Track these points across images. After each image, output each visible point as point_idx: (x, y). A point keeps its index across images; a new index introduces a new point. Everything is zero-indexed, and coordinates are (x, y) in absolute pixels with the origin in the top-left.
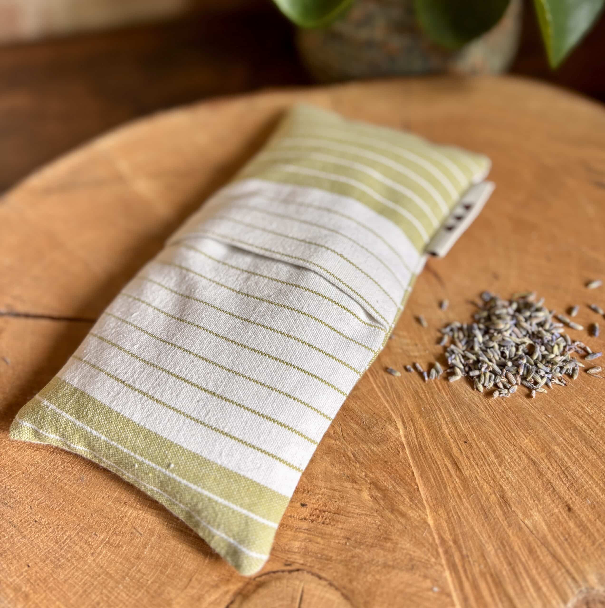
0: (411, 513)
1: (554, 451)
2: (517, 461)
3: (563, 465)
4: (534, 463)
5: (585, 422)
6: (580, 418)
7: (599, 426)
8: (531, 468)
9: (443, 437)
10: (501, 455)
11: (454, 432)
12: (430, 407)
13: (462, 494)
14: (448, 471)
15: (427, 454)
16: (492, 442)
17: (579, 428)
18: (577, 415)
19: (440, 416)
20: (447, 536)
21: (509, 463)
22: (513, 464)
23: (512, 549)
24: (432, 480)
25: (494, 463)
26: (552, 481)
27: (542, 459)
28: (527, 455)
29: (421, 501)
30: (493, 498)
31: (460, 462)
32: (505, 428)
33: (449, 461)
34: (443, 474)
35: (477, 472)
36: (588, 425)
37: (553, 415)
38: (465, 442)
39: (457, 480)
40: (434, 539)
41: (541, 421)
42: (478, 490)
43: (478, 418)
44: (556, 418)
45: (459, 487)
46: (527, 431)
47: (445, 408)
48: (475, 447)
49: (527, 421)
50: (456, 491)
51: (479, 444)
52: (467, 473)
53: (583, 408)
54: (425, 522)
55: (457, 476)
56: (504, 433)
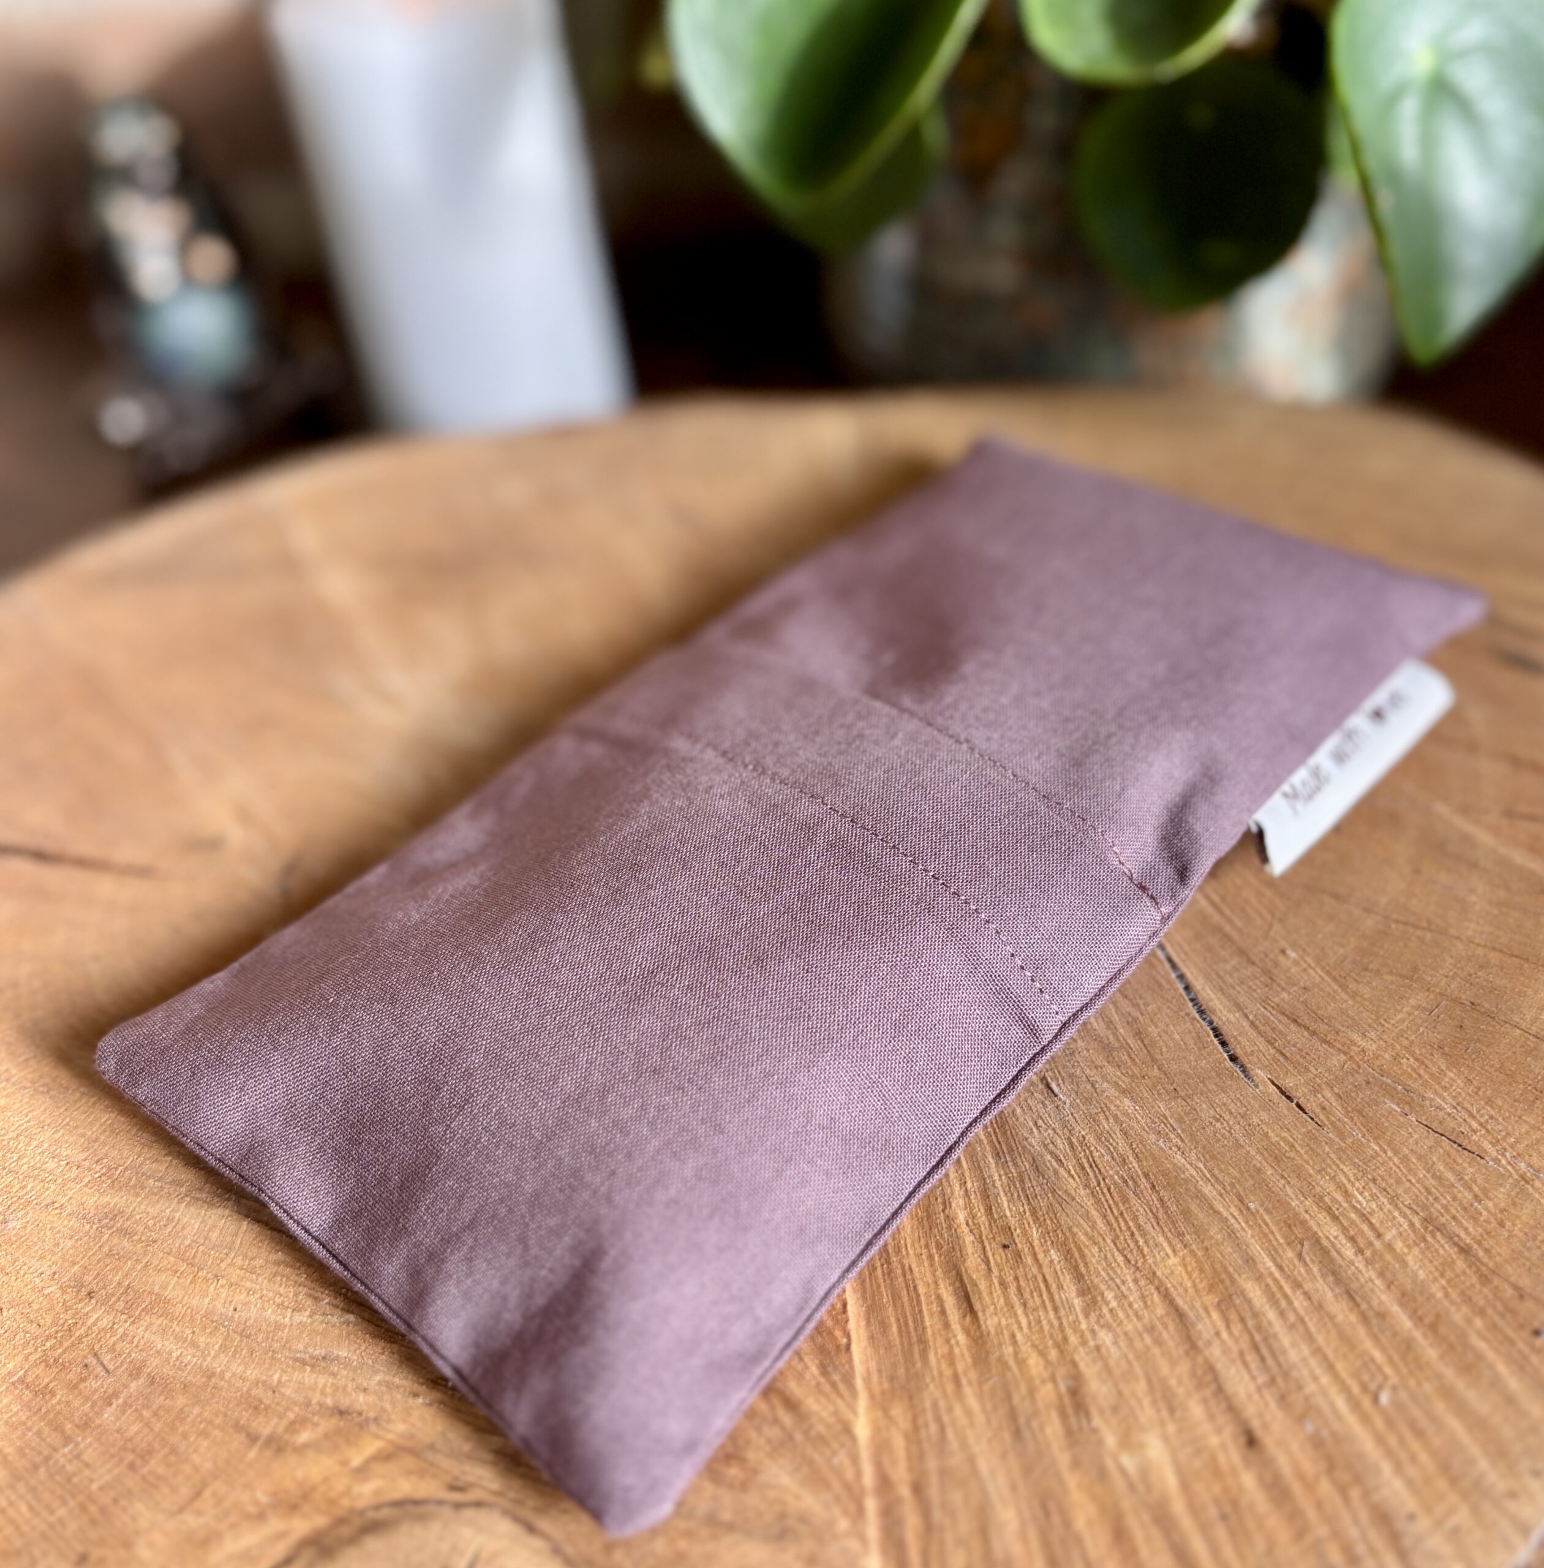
0: (812, 1404)
1: (1243, 1293)
2: (1136, 1306)
3: (1259, 1328)
4: (1181, 1315)
5: (1345, 1230)
6: (1335, 1218)
7: (1383, 1243)
8: (1171, 1327)
9: (950, 1227)
10: (1096, 1288)
11: (982, 1219)
13: (965, 1372)
14: (943, 1312)
15: (895, 1265)
16: (1077, 1255)
17: (1325, 1242)
18: (1329, 1209)
20: (901, 1474)
21: (1111, 1311)
22: (1121, 1315)
23: (1067, 1523)
24: (894, 1328)
25: (1071, 1307)
26: (1219, 1366)
27: (1206, 1310)
28: (1167, 1297)
29: (848, 1379)
30: (1046, 1392)
31: (980, 1292)
32: (1122, 1224)
33: (951, 1289)
34: (927, 1318)
35: (1019, 1323)
36: (1352, 1239)
37: (1262, 1205)
38: (1005, 1247)
39: (961, 1337)
40: (859, 1474)
41: (1225, 1214)
42: (1009, 1368)
43: (1054, 1191)
44: (1267, 1210)
45: (963, 1355)
46: (1180, 1235)
48: (1029, 1260)
49: (1186, 1213)
50: (952, 1363)
51: (1041, 1256)
52: (990, 1322)
53: (1346, 1194)
54: (847, 1430)
55: (963, 1328)
56: (1117, 1237)
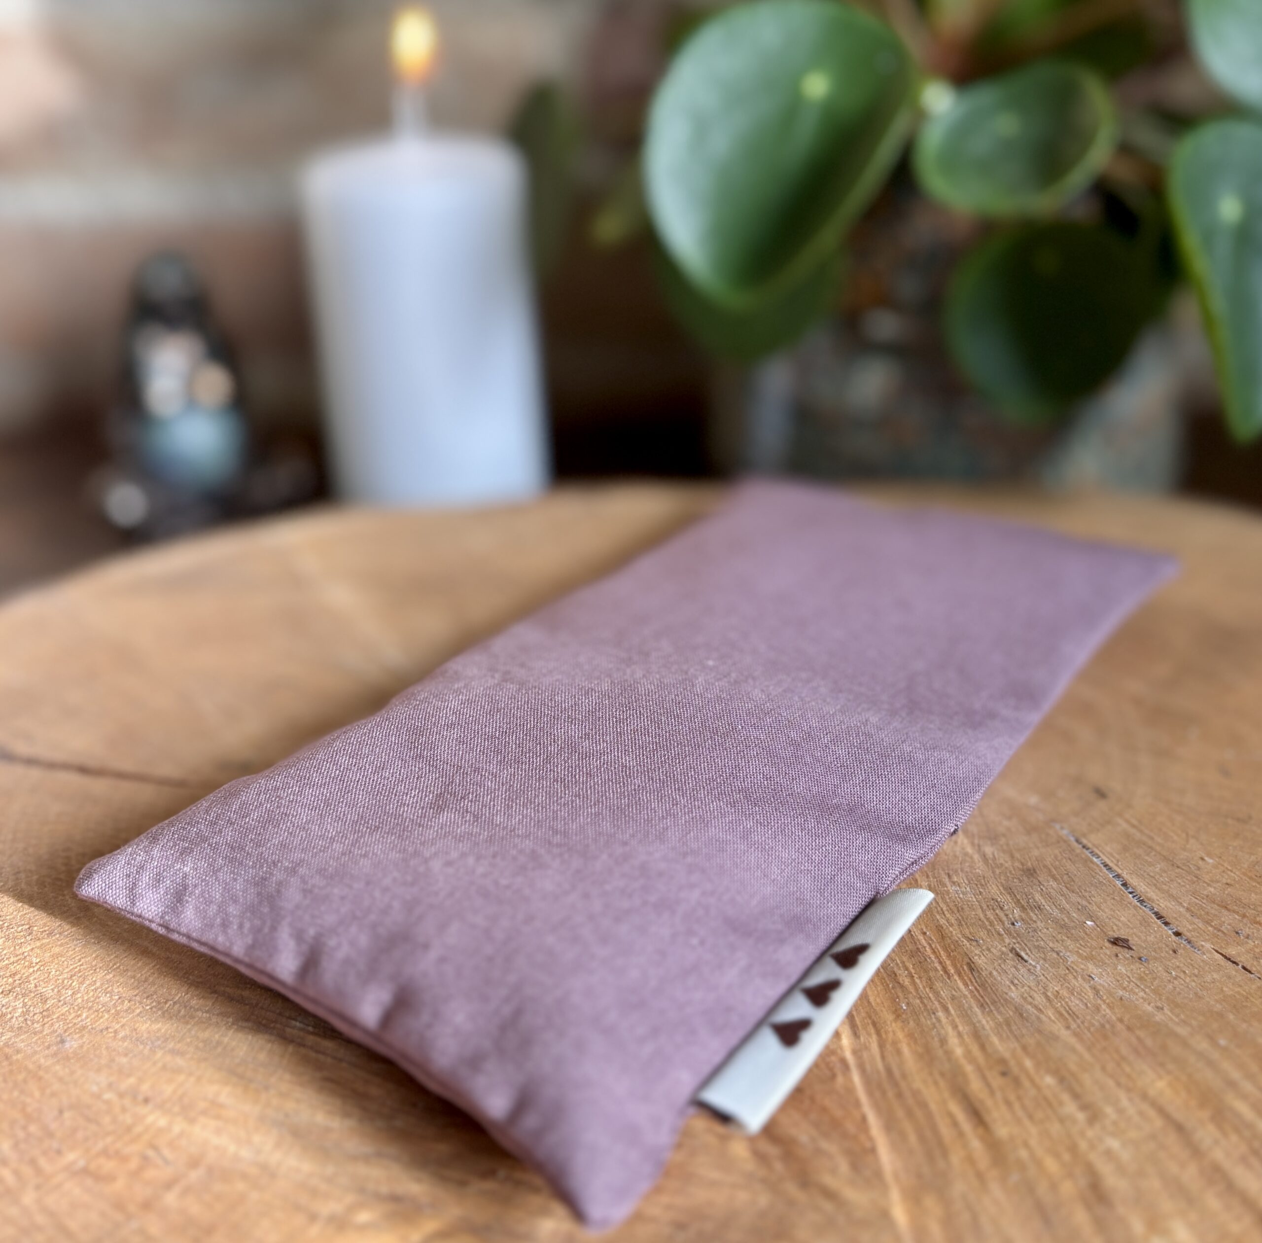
0: (849, 1193)
1: (1233, 1109)
4: (1179, 1125)
8: (1172, 1135)
9: (950, 1059)
10: (1095, 1104)
11: (978, 1053)
12: (922, 1002)
13: (987, 1170)
14: (956, 1124)
15: (904, 1089)
16: (1071, 1079)
19: (944, 1020)
21: (1113, 1122)
22: (1123, 1125)
24: (913, 1136)
25: (1075, 1119)
26: (1225, 1166)
27: (1202, 1122)
28: (1162, 1111)
29: (879, 1175)
31: (987, 1109)
33: (960, 1106)
34: (942, 1128)
37: (1231, 1041)
38: (1004, 1074)
39: (977, 1143)
42: (1028, 1167)
45: (982, 1157)
46: (1163, 1064)
47: (960, 1007)
48: (1028, 1084)
49: (1164, 1047)
50: (973, 1163)
51: (1038, 1080)
52: (1002, 1131)
54: (886, 1215)
55: (978, 1136)
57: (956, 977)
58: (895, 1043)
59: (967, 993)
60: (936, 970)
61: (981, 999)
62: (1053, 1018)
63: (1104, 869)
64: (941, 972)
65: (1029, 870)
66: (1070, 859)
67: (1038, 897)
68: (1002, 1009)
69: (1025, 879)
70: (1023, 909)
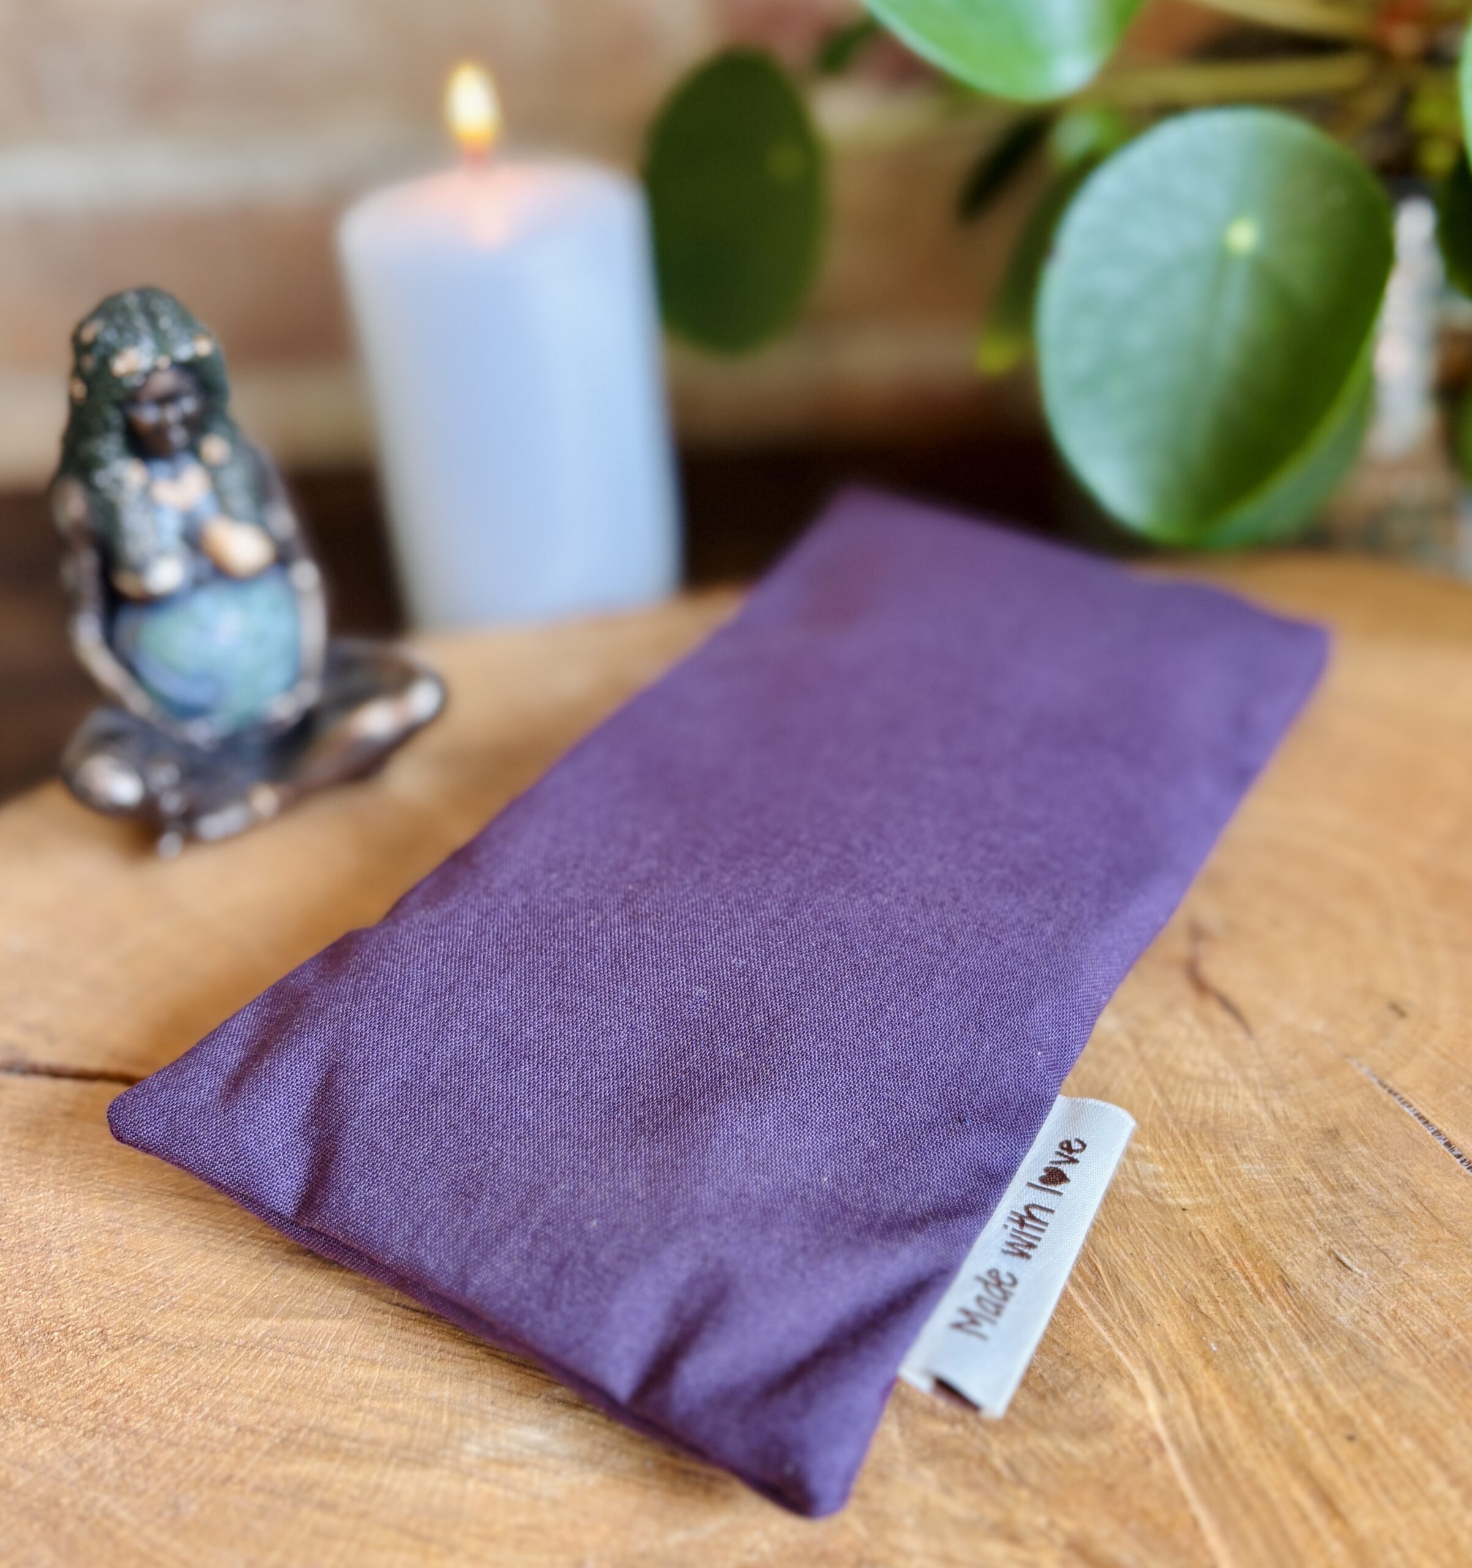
11: (1314, 1410)
12: (1234, 1339)
14: (1306, 1518)
15: (1235, 1471)
16: (1433, 1441)
19: (1266, 1364)
25: (1448, 1500)
31: (1339, 1492)
33: (1305, 1491)
38: (1351, 1438)
39: (1336, 1546)
43: (1384, 1373)
47: (1281, 1343)
48: (1382, 1452)
51: (1393, 1446)
52: (1363, 1524)
55: (1334, 1534)
57: (1269, 1298)
58: (1212, 1402)
59: (1285, 1321)
60: (1244, 1290)
61: (1304, 1329)
62: (1396, 1350)
63: (1420, 1123)
64: (1250, 1293)
65: (1330, 1131)
66: (1377, 1111)
67: (1348, 1171)
68: (1332, 1342)
69: (1328, 1144)
70: (1333, 1190)
